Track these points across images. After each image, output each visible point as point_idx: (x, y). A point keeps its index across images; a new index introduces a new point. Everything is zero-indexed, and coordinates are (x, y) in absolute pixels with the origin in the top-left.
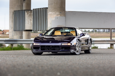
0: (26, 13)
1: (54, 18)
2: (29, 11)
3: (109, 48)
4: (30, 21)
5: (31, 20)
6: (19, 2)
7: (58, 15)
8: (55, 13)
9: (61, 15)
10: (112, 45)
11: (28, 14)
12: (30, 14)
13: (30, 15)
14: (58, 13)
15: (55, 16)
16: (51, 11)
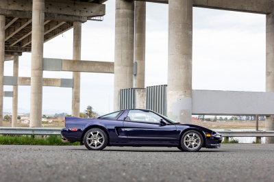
0: (137, 93)
1: (176, 100)
2: (142, 90)
3: (254, 143)
4: (142, 104)
6: (128, 77)
7: (181, 95)
8: (177, 93)
9: (185, 96)
10: (259, 138)
11: (139, 94)
12: (142, 94)
14: (181, 93)
15: (177, 96)
16: (172, 90)
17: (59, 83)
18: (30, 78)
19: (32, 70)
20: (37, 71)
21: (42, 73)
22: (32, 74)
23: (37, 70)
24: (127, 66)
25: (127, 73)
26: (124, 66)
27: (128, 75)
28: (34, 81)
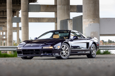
0: (68, 22)
1: (88, 25)
2: (71, 20)
5: (72, 28)
6: (66, 12)
7: (91, 22)
8: (89, 20)
9: (94, 22)
11: (70, 23)
13: (71, 23)
14: (91, 20)
15: (88, 23)
16: (85, 19)
19: (22, 12)
20: (25, 12)
21: (28, 14)
23: (24, 12)
24: (65, 5)
25: (65, 10)
26: (63, 5)
27: (66, 11)
28: (23, 19)
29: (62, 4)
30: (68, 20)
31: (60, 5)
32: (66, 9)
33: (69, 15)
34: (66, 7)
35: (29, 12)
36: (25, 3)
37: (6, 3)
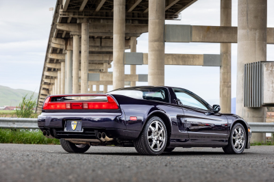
2: (270, 64)
4: (271, 85)
6: (257, 45)
11: (267, 70)
12: (271, 69)
13: (272, 71)
17: (201, 61)
18: (147, 55)
19: (150, 41)
20: (156, 43)
21: (163, 46)
22: (149, 47)
23: (155, 41)
24: (256, 29)
25: (255, 40)
26: (251, 29)
27: (257, 42)
28: (153, 57)
29: (250, 26)
30: (264, 64)
31: (244, 28)
32: (257, 38)
33: (264, 52)
34: (257, 34)
35: (166, 43)
36: (157, 21)
37: (112, 19)
